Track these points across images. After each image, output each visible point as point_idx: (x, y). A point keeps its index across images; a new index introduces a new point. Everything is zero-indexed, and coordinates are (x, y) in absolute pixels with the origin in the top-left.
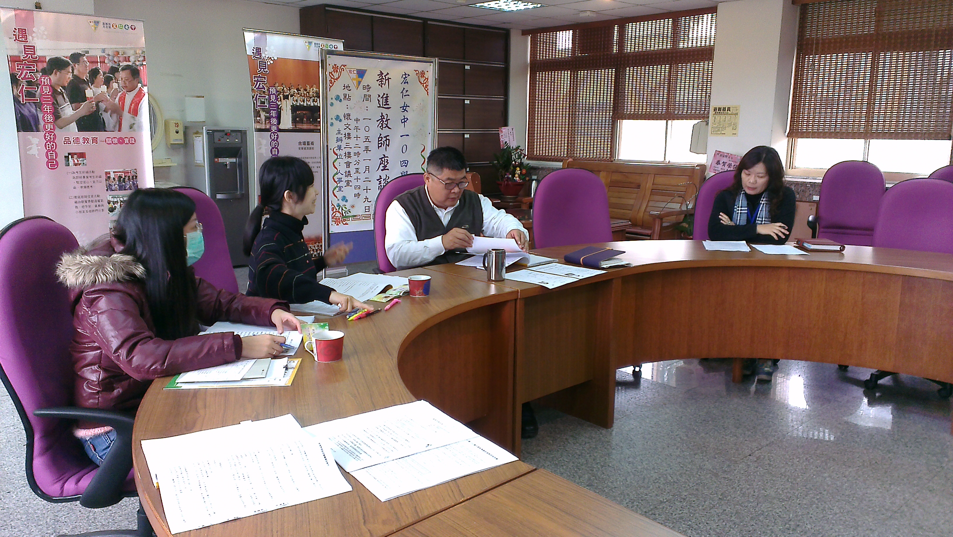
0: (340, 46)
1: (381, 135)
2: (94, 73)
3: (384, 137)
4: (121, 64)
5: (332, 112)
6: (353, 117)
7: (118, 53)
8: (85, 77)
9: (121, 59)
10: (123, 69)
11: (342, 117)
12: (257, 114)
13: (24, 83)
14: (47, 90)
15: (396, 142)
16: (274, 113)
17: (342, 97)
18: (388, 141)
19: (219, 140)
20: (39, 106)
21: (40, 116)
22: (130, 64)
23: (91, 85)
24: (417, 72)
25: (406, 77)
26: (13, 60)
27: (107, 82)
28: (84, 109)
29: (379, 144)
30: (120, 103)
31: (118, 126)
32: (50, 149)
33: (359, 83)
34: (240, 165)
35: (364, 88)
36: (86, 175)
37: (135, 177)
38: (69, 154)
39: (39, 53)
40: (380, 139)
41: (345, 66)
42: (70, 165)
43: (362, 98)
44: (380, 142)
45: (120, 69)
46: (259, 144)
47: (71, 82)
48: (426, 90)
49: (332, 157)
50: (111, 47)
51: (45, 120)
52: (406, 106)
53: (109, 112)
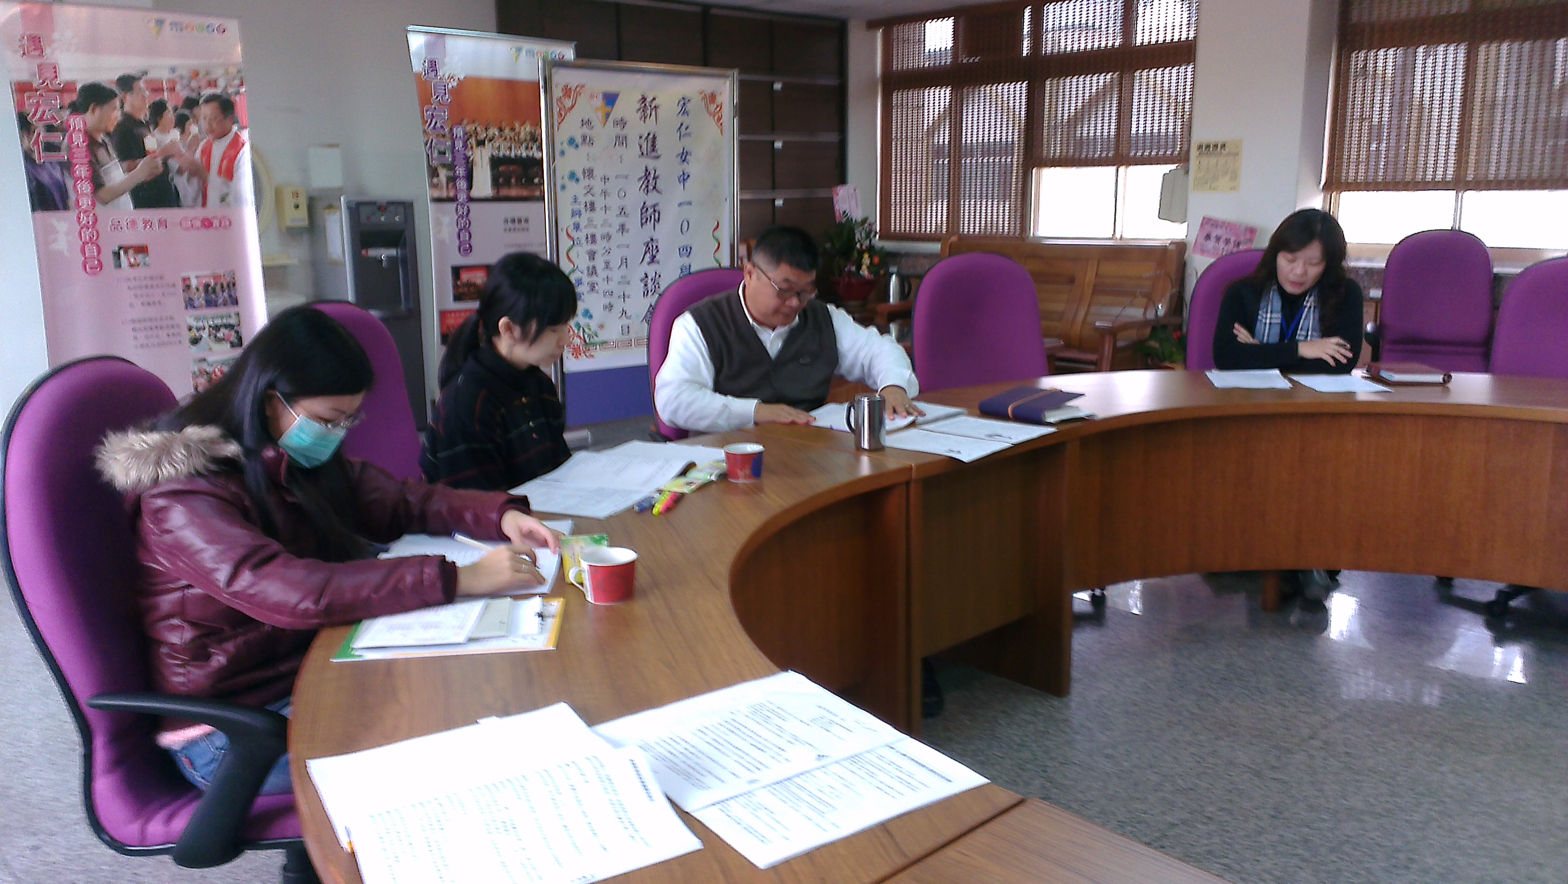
0: (569, 53)
1: (645, 203)
2: (158, 109)
3: (651, 207)
5: (563, 166)
6: (598, 173)
7: (197, 74)
8: (144, 115)
9: (203, 83)
10: (206, 102)
11: (580, 174)
12: (433, 172)
13: (40, 128)
14: (79, 139)
15: (670, 216)
16: (461, 171)
17: (579, 140)
18: (657, 213)
19: (368, 218)
20: (67, 166)
21: (70, 184)
22: (218, 91)
23: (154, 130)
24: (704, 95)
25: (685, 104)
26: (22, 89)
27: (181, 122)
28: (143, 170)
29: (642, 219)
30: (204, 159)
31: (201, 197)
32: (87, 240)
33: (608, 115)
34: (404, 260)
35: (616, 123)
36: (150, 283)
37: (232, 286)
38: (120, 248)
39: (65, 76)
40: (644, 210)
41: (582, 86)
42: (123, 265)
43: (612, 141)
44: (643, 216)
45: (201, 101)
46: (438, 223)
47: (120, 126)
48: (718, 125)
49: (565, 243)
50: (185, 64)
52: (687, 154)
53: (186, 174)
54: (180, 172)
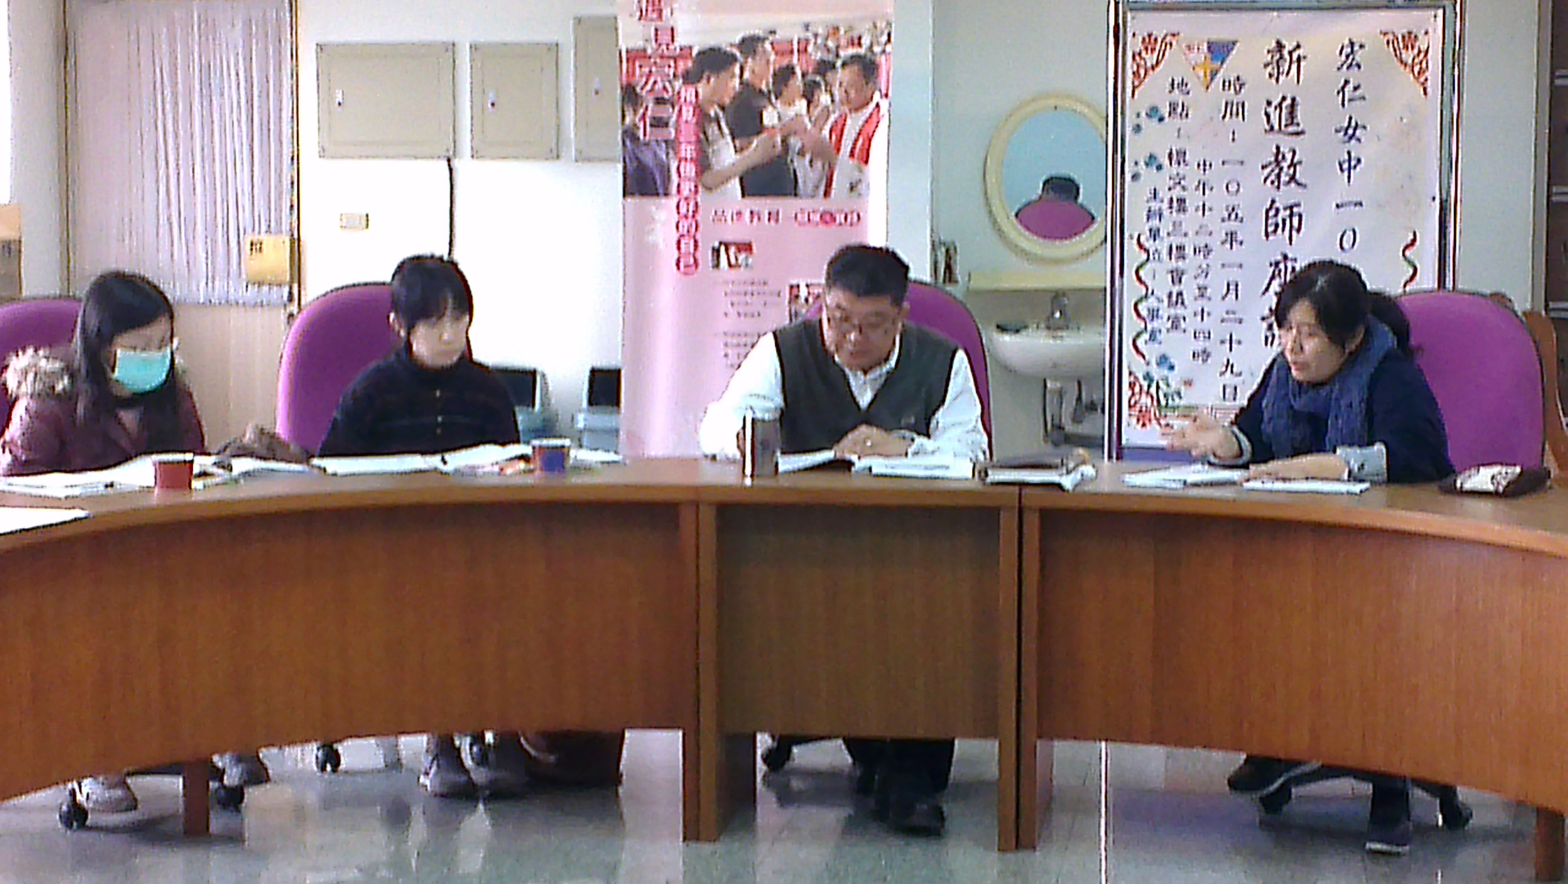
1: (1273, 202)
3: (1285, 209)
5: (1138, 147)
6: (1194, 157)
7: (836, 30)
8: (766, 83)
9: (844, 42)
10: (844, 65)
11: (1163, 159)
13: (649, 101)
15: (1321, 223)
17: (1165, 111)
18: (1296, 218)
20: (673, 145)
21: (673, 165)
22: (862, 51)
23: (775, 101)
24: (1390, 36)
25: (1352, 52)
27: (810, 91)
28: (757, 149)
29: (1268, 226)
30: (833, 137)
31: (823, 184)
32: (685, 232)
33: (1214, 73)
35: (1227, 85)
36: (750, 288)
38: (721, 244)
39: (682, 41)
41: (1174, 35)
42: (721, 265)
43: (1220, 110)
44: (1270, 221)
45: (839, 63)
49: (1134, 256)
50: (822, 19)
51: (679, 174)
52: (1356, 127)
53: (808, 157)
54: (801, 153)
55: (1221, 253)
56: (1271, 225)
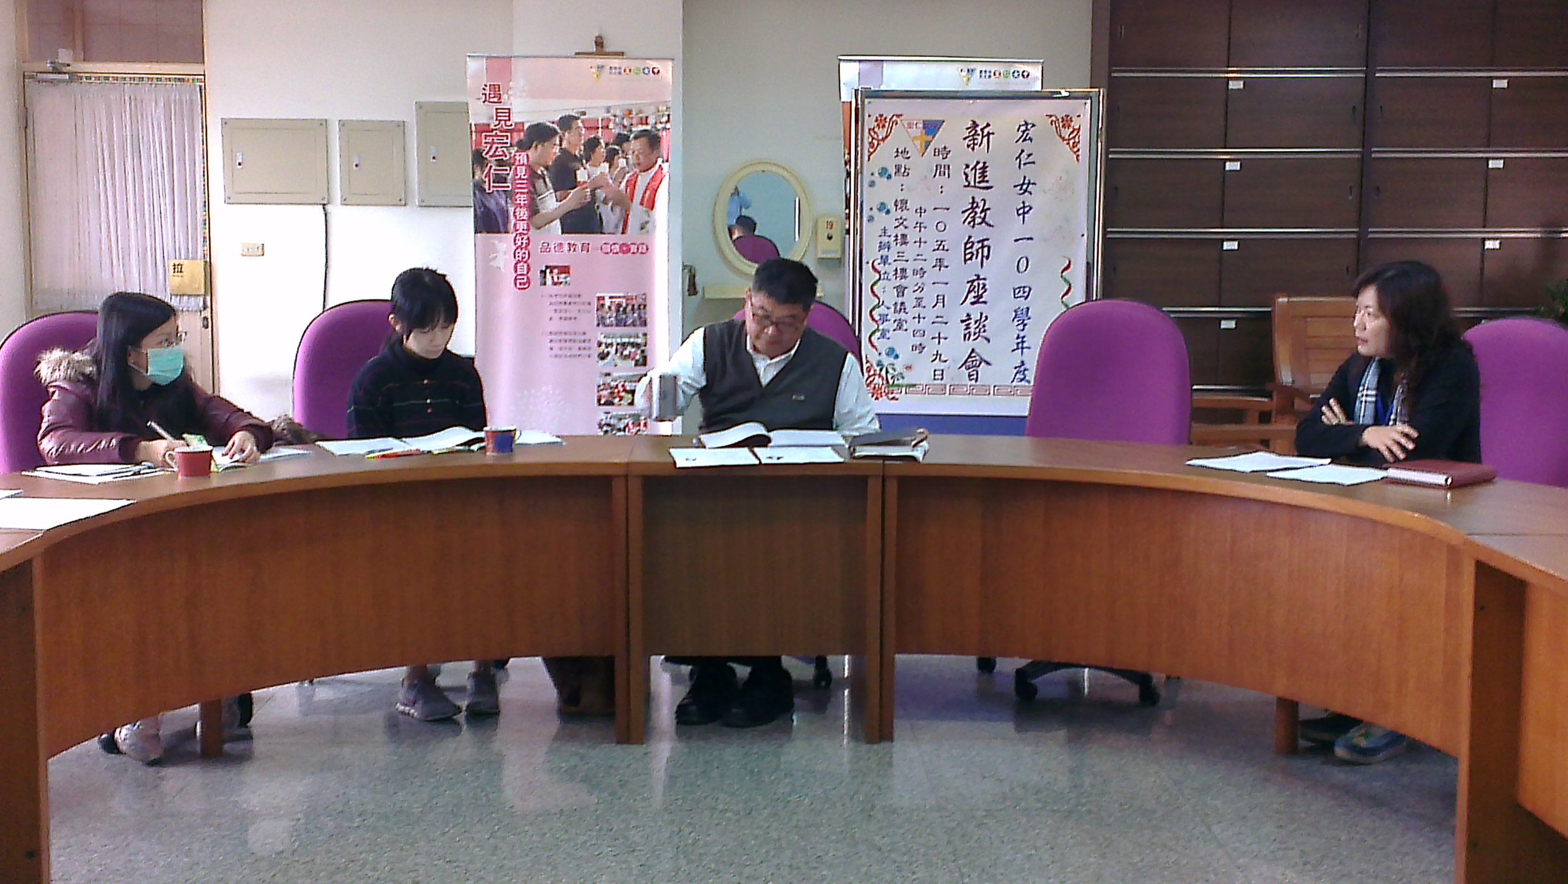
1: (970, 237)
2: (592, 144)
3: (979, 242)
4: (633, 129)
5: (873, 197)
6: (912, 205)
7: (630, 112)
8: (579, 151)
9: (634, 121)
10: (636, 138)
11: (891, 206)
13: (492, 163)
15: (1004, 252)
17: (892, 171)
18: (986, 249)
20: (510, 195)
21: (511, 210)
22: (648, 128)
23: (587, 163)
24: (1054, 118)
25: (1027, 129)
28: (573, 199)
29: (965, 255)
30: (628, 190)
31: (622, 224)
32: (520, 259)
33: (928, 144)
35: (936, 152)
36: (568, 300)
37: (642, 307)
38: (547, 267)
39: (517, 118)
40: (968, 246)
41: (898, 116)
42: (547, 283)
44: (967, 251)
45: (632, 136)
47: (558, 160)
48: (1075, 153)
49: (869, 276)
50: (618, 104)
51: (515, 216)
52: (1029, 184)
53: (610, 205)
54: (605, 202)
55: (932, 274)
56: (969, 253)
